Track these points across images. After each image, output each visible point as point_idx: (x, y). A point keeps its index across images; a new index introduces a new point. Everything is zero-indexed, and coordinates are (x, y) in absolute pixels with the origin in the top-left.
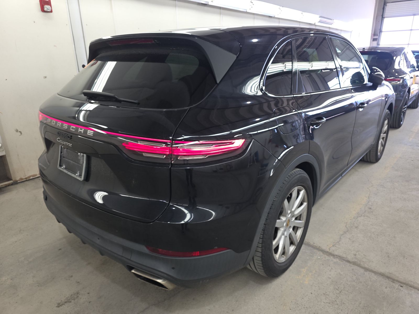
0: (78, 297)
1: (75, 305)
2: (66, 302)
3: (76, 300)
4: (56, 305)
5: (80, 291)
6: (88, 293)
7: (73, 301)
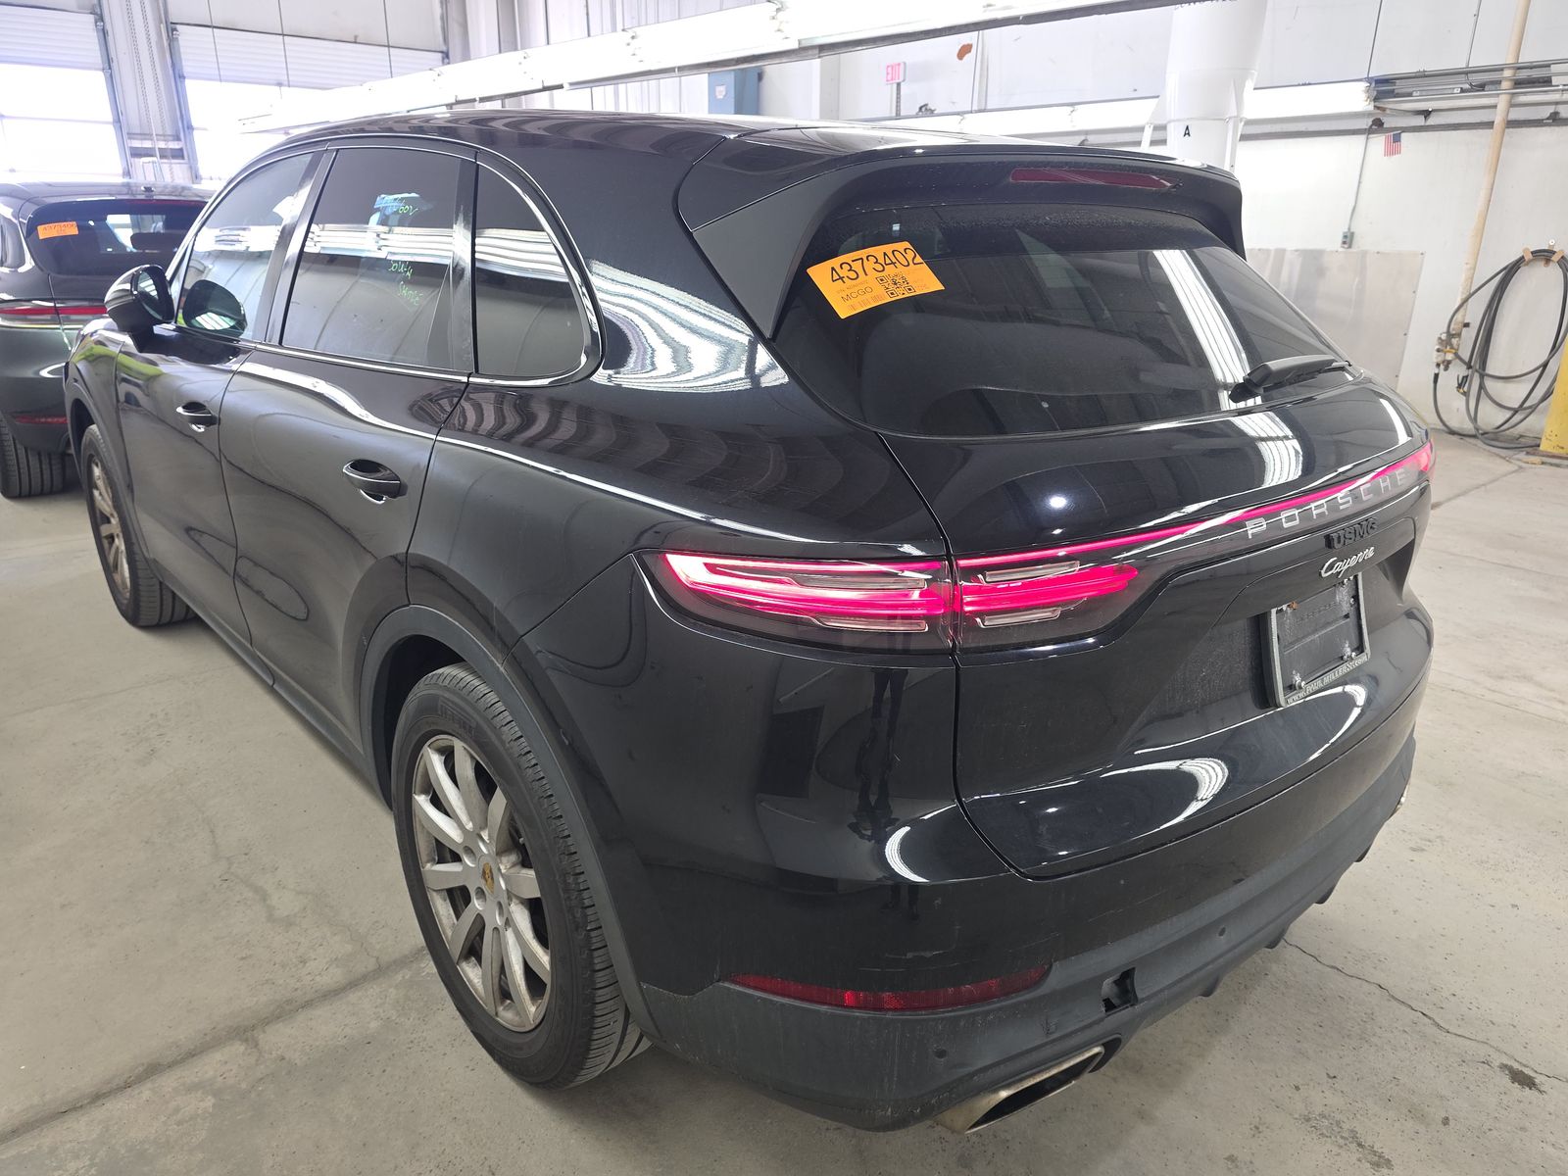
0: (1323, 1116)
1: (1358, 1116)
2: (1360, 1145)
3: (1338, 1117)
4: (1385, 1171)
5: (1297, 1116)
6: (1297, 1088)
7: (1346, 1126)
